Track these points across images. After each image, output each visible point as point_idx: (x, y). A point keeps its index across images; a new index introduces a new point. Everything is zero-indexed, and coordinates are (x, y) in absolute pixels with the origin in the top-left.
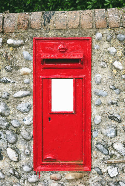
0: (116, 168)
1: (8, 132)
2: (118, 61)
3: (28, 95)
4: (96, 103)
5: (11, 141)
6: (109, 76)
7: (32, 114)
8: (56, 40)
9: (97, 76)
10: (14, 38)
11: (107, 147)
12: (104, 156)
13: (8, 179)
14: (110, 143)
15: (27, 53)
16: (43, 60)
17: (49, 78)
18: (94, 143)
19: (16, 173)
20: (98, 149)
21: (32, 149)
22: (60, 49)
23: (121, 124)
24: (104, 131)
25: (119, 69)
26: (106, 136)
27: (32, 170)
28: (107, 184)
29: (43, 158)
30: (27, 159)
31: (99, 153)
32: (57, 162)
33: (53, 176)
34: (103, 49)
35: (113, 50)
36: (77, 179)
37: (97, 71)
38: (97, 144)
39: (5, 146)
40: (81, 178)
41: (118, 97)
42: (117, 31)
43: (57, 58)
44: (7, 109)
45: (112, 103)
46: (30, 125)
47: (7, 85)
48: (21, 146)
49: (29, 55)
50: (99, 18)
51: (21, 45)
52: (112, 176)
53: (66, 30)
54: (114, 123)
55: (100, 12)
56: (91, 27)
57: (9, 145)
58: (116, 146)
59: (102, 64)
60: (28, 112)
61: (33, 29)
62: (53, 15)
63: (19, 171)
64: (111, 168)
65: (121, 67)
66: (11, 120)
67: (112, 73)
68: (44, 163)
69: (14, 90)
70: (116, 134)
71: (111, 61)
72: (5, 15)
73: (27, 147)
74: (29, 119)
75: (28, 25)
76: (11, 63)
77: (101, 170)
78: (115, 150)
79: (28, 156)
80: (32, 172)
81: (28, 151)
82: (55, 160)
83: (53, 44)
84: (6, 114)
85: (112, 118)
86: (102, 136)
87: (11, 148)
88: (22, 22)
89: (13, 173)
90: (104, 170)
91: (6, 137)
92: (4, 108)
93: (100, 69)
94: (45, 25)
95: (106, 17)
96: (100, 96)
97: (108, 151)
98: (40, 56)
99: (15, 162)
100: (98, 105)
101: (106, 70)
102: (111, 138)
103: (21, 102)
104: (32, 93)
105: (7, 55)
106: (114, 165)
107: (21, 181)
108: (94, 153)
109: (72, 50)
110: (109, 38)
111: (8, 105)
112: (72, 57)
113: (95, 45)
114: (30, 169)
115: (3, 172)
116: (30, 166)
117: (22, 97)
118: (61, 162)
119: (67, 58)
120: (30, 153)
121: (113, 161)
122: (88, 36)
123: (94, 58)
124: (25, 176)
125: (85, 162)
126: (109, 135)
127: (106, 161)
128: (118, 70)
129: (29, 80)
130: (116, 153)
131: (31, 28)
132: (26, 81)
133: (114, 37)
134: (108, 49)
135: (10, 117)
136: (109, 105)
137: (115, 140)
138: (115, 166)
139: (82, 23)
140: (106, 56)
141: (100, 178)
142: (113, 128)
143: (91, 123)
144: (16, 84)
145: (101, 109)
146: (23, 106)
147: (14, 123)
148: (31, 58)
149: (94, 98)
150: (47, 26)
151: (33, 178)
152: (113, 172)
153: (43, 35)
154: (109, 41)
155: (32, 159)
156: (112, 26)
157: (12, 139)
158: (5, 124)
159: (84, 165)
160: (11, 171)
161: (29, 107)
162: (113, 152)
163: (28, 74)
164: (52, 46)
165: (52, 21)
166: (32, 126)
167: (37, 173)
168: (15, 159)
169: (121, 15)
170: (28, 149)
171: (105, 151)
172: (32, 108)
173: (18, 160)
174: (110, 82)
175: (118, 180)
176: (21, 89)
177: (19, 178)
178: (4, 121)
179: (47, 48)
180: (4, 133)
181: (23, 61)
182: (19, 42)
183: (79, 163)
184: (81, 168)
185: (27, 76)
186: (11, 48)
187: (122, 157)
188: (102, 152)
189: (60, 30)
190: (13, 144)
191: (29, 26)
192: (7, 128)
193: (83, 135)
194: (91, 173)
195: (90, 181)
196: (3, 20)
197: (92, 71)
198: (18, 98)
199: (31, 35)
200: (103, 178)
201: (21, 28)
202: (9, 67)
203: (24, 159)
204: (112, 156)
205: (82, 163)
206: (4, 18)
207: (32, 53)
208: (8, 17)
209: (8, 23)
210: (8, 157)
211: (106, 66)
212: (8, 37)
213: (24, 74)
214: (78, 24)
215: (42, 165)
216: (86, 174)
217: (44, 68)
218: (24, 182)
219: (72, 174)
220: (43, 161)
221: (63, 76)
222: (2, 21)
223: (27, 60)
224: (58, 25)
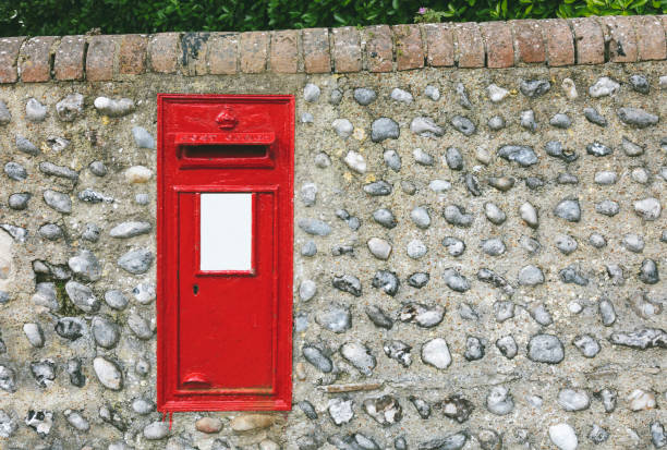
0: (348, 403)
1: (97, 321)
2: (356, 151)
3: (146, 232)
4: (305, 251)
5: (104, 342)
6: (334, 187)
7: (154, 277)
8: (212, 99)
9: (307, 186)
10: (112, 96)
11: (327, 354)
12: (322, 375)
13: (96, 431)
14: (334, 345)
15: (142, 131)
16: (181, 146)
17: (194, 192)
18: (299, 344)
19: (116, 418)
20: (306, 358)
21: (154, 359)
22: (222, 122)
23: (361, 299)
24: (321, 316)
25: (357, 172)
26: (326, 327)
27: (153, 410)
28: (329, 440)
29: (179, 380)
30: (143, 383)
31: (311, 368)
32: (213, 391)
33: (203, 422)
34: (321, 124)
35: (344, 125)
36: (257, 430)
37: (307, 174)
38: (306, 346)
39: (90, 354)
40: (267, 427)
41: (355, 236)
42: (355, 81)
43: (212, 142)
44: (95, 265)
45: (342, 252)
46: (150, 303)
47: (95, 207)
48: (128, 354)
49: (147, 136)
50: (313, 48)
51: (129, 112)
52: (338, 422)
53: (236, 76)
54: (346, 298)
55: (315, 36)
56: (294, 70)
57: (101, 351)
58: (349, 352)
59: (320, 158)
60: (145, 271)
61: (157, 73)
62: (205, 39)
63: (124, 412)
64: (337, 404)
65: (362, 167)
66: (104, 292)
67: (341, 179)
68: (182, 391)
69: (112, 219)
70: (350, 324)
71: (339, 153)
72: (90, 39)
73: (141, 354)
74: (146, 288)
75: (145, 63)
76: (104, 154)
77: (313, 408)
78: (347, 360)
79: (145, 376)
80: (155, 415)
81: (145, 365)
82: (207, 385)
83: (206, 111)
84: (93, 278)
85: (339, 285)
86: (316, 327)
87: (105, 358)
88: (130, 55)
89: (108, 418)
90: (321, 408)
91: (92, 333)
92: (87, 263)
93: (314, 171)
94: (185, 64)
95: (328, 46)
96: (313, 234)
97: (331, 363)
98: (172, 138)
99: (113, 390)
100: (310, 256)
101: (329, 174)
102: (338, 333)
103: (129, 247)
104: (155, 227)
105: (94, 136)
106: (344, 395)
107: (127, 436)
108: (299, 368)
109: (250, 125)
110: (335, 96)
111: (96, 255)
112: (249, 141)
113: (303, 114)
114: (150, 407)
115: (85, 414)
116: (148, 401)
117: (131, 235)
118: (222, 391)
119: (235, 142)
120: (150, 369)
121: (341, 385)
122: (288, 93)
123: (301, 144)
124: (138, 424)
125: (276, 389)
126: (333, 325)
127: (326, 388)
128: (355, 172)
129: (148, 196)
130: (349, 367)
131: (152, 71)
132: (140, 197)
133: (348, 94)
134: (334, 124)
135: (102, 285)
136: (335, 255)
137: (348, 339)
138: (346, 399)
139: (274, 59)
140: (327, 140)
141: (312, 426)
142: (342, 310)
143: (291, 297)
144: (115, 206)
145: (316, 265)
146: (132, 258)
147: (112, 299)
148: (153, 142)
149: (300, 240)
150: (191, 66)
151: (155, 429)
152: (342, 411)
153: (181, 87)
154: (336, 104)
155: (153, 384)
156: (343, 67)
157: (107, 336)
158: (91, 301)
159: (275, 396)
160: (104, 413)
161: (147, 260)
162: (342, 365)
163: (145, 182)
164: (203, 115)
165: (202, 54)
166: (154, 305)
167: (166, 416)
168: (115, 385)
169: (363, 43)
170: (145, 359)
171: (324, 364)
172: (155, 261)
173: (122, 387)
174: (337, 202)
175: (353, 431)
176: (128, 217)
177: (123, 429)
178: (88, 294)
179: (190, 119)
180: (89, 322)
181: (133, 150)
182: (123, 104)
183: (264, 391)
184: (269, 403)
185: (142, 187)
186: (105, 120)
187: (363, 376)
188: (316, 366)
189: (221, 76)
190: (108, 348)
191: (147, 67)
192: (95, 309)
193: (274, 325)
194: (291, 416)
195: (289, 433)
196: (86, 51)
197: (297, 176)
198: (122, 238)
199: (152, 88)
200: (318, 426)
201: (129, 71)
202: (101, 163)
203: (136, 384)
204: (340, 375)
205: (271, 391)
206: (87, 45)
207: (155, 132)
208: (98, 43)
209: (96, 59)
210: (98, 380)
211: (327, 163)
212: (96, 91)
213: (136, 181)
214: (263, 63)
215: (178, 397)
216: (279, 416)
217: (183, 168)
218: (134, 438)
219: (247, 417)
220: (179, 387)
221: (227, 188)
222: (82, 53)
223: (143, 147)
224: (217, 63)
